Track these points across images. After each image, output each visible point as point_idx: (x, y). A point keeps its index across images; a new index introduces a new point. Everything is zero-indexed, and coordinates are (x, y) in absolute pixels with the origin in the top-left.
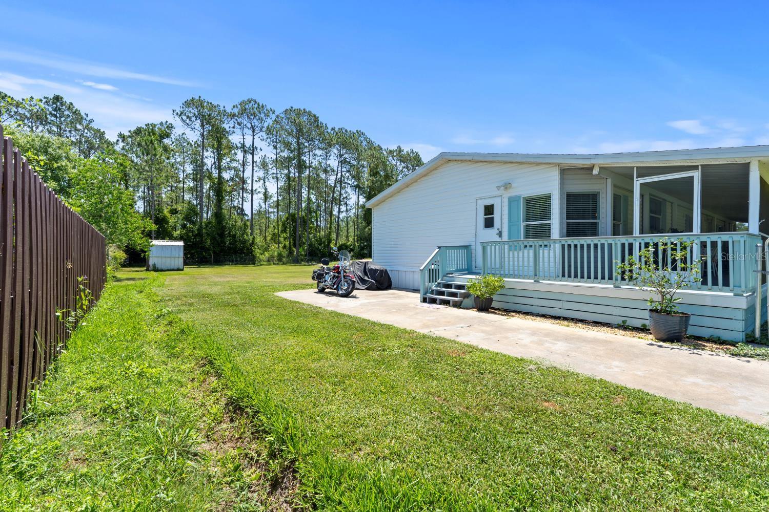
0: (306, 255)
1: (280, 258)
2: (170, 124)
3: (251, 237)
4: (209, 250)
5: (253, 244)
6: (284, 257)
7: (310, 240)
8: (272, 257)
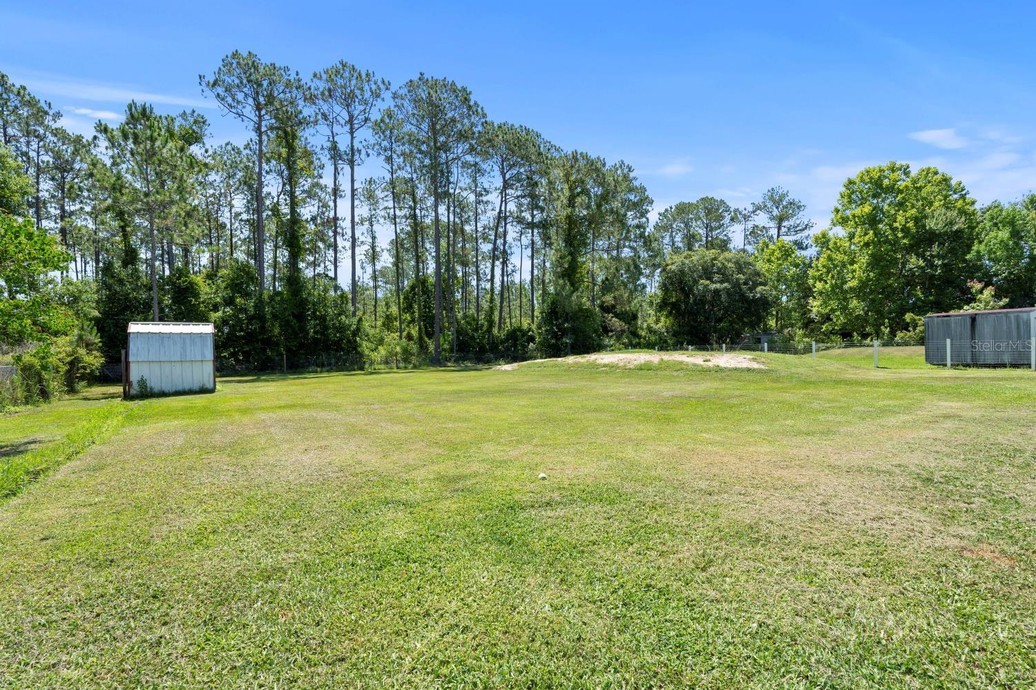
0: (451, 350)
1: (406, 356)
2: (199, 115)
3: (355, 320)
4: (277, 344)
5: (357, 332)
6: (413, 355)
7: (458, 323)
8: (392, 354)
